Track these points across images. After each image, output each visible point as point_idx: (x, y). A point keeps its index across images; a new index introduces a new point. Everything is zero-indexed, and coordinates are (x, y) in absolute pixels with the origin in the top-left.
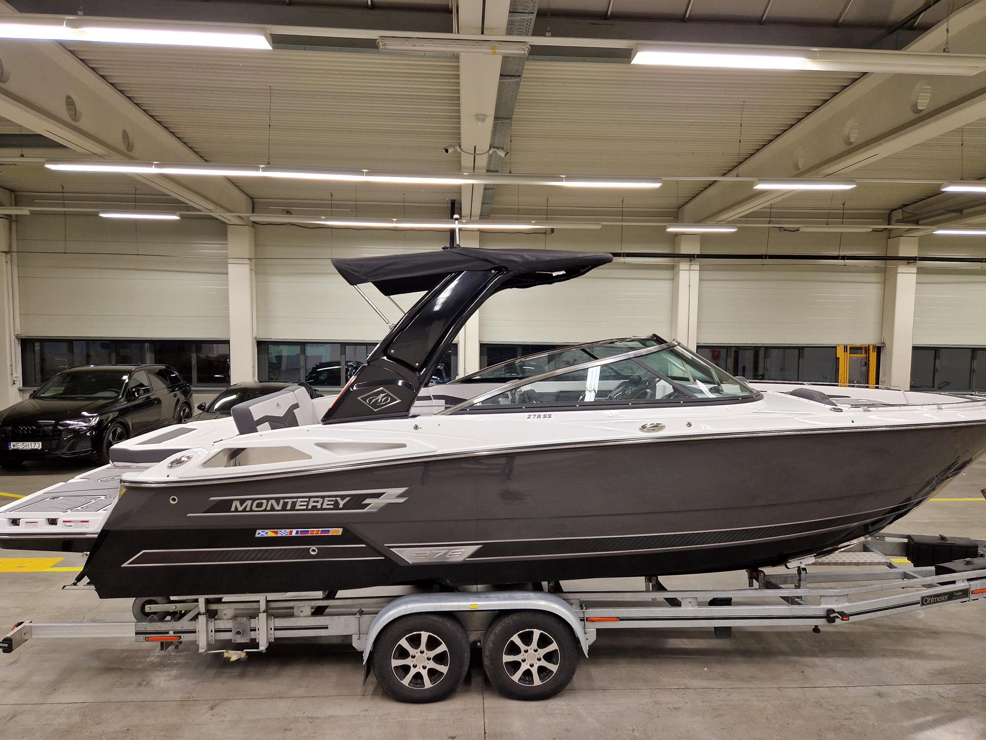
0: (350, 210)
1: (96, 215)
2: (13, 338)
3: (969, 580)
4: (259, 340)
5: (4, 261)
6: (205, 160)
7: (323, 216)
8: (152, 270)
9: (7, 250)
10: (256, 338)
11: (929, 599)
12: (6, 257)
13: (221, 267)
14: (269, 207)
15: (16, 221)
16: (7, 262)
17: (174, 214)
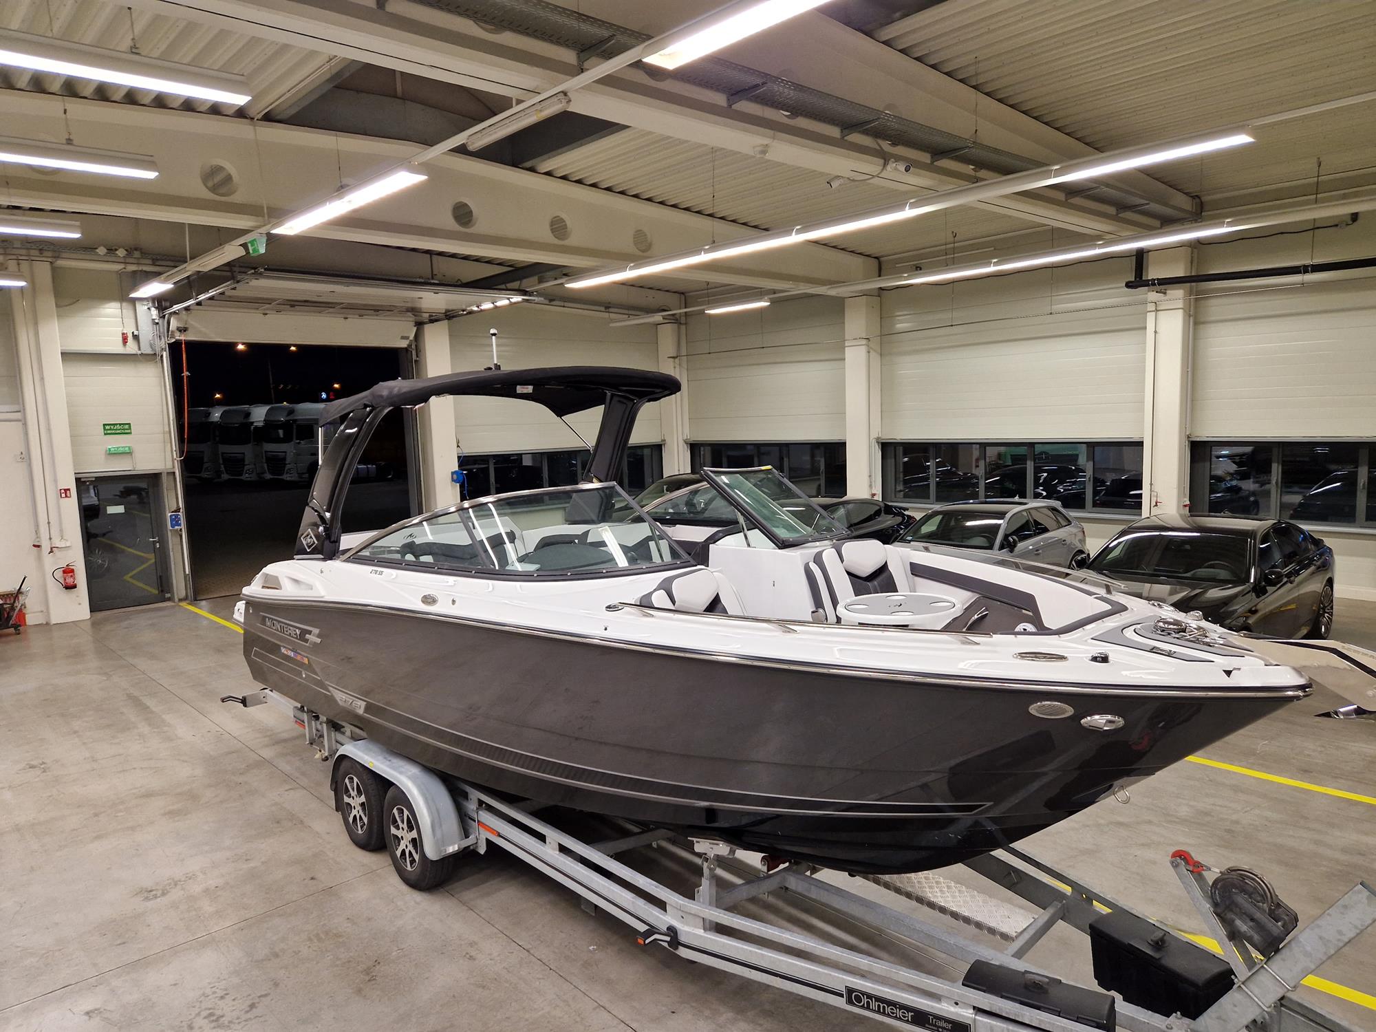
0: (993, 248)
1: (702, 312)
2: (681, 443)
3: (978, 1010)
4: (884, 441)
5: (672, 367)
6: (762, 229)
7: (905, 273)
8: (787, 362)
9: (675, 355)
10: (878, 438)
11: (865, 1000)
12: (674, 362)
13: (837, 353)
14: (897, 266)
15: (686, 324)
16: (675, 367)
17: (760, 300)
